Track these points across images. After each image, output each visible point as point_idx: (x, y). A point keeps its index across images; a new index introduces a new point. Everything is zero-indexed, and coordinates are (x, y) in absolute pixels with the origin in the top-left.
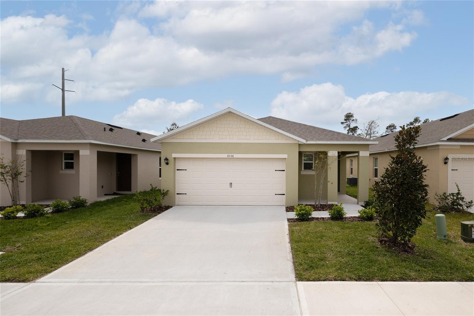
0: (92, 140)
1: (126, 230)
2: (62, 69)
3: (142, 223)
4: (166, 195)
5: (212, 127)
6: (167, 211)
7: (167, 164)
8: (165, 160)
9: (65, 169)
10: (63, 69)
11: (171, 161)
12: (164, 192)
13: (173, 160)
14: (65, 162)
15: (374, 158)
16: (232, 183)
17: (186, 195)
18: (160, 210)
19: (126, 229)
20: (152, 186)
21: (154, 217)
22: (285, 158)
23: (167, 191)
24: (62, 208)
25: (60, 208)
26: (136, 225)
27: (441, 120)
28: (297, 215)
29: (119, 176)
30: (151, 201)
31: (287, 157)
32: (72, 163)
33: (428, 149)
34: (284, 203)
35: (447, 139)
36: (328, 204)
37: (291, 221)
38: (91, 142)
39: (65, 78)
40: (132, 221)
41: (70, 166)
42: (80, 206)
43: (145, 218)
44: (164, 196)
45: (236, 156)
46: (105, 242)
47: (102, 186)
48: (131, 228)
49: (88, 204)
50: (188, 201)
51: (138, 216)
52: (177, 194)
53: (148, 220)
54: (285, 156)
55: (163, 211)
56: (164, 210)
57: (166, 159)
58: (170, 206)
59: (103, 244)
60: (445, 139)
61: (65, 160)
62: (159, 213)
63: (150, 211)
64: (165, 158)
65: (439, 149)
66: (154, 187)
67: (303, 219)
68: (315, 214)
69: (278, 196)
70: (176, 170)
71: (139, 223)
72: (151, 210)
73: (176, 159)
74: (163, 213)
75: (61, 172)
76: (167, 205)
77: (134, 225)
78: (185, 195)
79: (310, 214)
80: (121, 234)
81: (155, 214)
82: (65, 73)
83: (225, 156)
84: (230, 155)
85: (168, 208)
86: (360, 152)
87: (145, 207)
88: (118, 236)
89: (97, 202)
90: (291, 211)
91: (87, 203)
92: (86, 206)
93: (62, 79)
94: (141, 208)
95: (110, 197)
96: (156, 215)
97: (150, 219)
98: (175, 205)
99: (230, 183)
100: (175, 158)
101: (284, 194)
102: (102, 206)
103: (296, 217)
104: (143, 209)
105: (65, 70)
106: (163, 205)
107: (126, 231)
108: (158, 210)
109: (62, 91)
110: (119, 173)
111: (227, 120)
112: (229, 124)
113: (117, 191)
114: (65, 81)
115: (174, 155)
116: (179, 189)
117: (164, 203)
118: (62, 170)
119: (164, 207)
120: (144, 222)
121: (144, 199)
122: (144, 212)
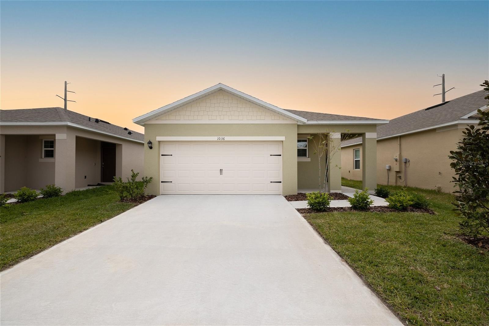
0: (68, 122)
1: (94, 224)
2: (64, 82)
3: (118, 215)
4: (150, 182)
5: (201, 106)
6: (150, 200)
7: (151, 148)
8: (148, 143)
9: (44, 157)
10: (66, 82)
11: (155, 146)
12: (148, 179)
13: (157, 143)
14: (45, 150)
15: (354, 149)
16: (222, 170)
17: (172, 184)
18: (142, 199)
19: (94, 222)
20: (133, 172)
21: (134, 207)
22: (282, 141)
23: (151, 178)
24: (29, 197)
25: (26, 197)
26: (110, 217)
27: (426, 110)
28: (311, 204)
29: (103, 166)
30: (132, 189)
31: (285, 140)
32: (52, 151)
33: (437, 132)
34: (281, 191)
35: (469, 118)
36: (331, 192)
37: (305, 212)
38: (67, 124)
39: (67, 90)
40: (105, 212)
41: (50, 154)
42: (53, 196)
43: (123, 208)
44: (147, 183)
45: (227, 138)
46: (57, 242)
47: (85, 176)
48: (102, 222)
49: (64, 193)
50: (173, 190)
51: (115, 206)
52: (162, 182)
53: (126, 211)
54: (282, 138)
55: (146, 201)
56: (146, 199)
57: (150, 143)
58: (154, 195)
59: (54, 245)
60: (466, 117)
61: (45, 148)
62: (141, 203)
63: (130, 201)
64: (149, 141)
65: (458, 129)
66: (135, 173)
67: (320, 209)
68: (334, 204)
69: (273, 184)
70: (161, 155)
71: (113, 214)
72: (132, 200)
73: (161, 142)
74: (145, 203)
75: (41, 160)
76: (150, 195)
77: (107, 218)
78: (170, 184)
79: (328, 204)
80: (85, 230)
81: (135, 204)
82: (67, 85)
83: (215, 138)
84: (221, 137)
85: (151, 197)
86: (366, 133)
87: (126, 196)
88: (81, 232)
89: (75, 192)
90: (294, 201)
91: (62, 192)
92: (61, 195)
93: (65, 91)
94: (121, 197)
95: (91, 188)
96: (137, 205)
97: (129, 209)
98: (159, 195)
99: (220, 170)
100: (159, 142)
101: (281, 182)
102: (78, 196)
103: (309, 207)
104: (122, 199)
105: (67, 83)
106: (146, 194)
107: (93, 226)
108: (140, 200)
109: (64, 101)
110: (103, 163)
111: (217, 99)
112: (219, 103)
113: (101, 182)
114: (67, 92)
115: (159, 138)
116: (164, 177)
117: (147, 191)
118: (42, 158)
119: (147, 196)
120: (121, 214)
121: (123, 186)
122: (123, 202)
